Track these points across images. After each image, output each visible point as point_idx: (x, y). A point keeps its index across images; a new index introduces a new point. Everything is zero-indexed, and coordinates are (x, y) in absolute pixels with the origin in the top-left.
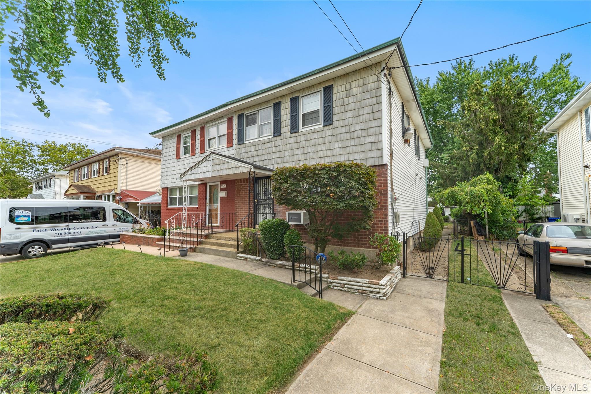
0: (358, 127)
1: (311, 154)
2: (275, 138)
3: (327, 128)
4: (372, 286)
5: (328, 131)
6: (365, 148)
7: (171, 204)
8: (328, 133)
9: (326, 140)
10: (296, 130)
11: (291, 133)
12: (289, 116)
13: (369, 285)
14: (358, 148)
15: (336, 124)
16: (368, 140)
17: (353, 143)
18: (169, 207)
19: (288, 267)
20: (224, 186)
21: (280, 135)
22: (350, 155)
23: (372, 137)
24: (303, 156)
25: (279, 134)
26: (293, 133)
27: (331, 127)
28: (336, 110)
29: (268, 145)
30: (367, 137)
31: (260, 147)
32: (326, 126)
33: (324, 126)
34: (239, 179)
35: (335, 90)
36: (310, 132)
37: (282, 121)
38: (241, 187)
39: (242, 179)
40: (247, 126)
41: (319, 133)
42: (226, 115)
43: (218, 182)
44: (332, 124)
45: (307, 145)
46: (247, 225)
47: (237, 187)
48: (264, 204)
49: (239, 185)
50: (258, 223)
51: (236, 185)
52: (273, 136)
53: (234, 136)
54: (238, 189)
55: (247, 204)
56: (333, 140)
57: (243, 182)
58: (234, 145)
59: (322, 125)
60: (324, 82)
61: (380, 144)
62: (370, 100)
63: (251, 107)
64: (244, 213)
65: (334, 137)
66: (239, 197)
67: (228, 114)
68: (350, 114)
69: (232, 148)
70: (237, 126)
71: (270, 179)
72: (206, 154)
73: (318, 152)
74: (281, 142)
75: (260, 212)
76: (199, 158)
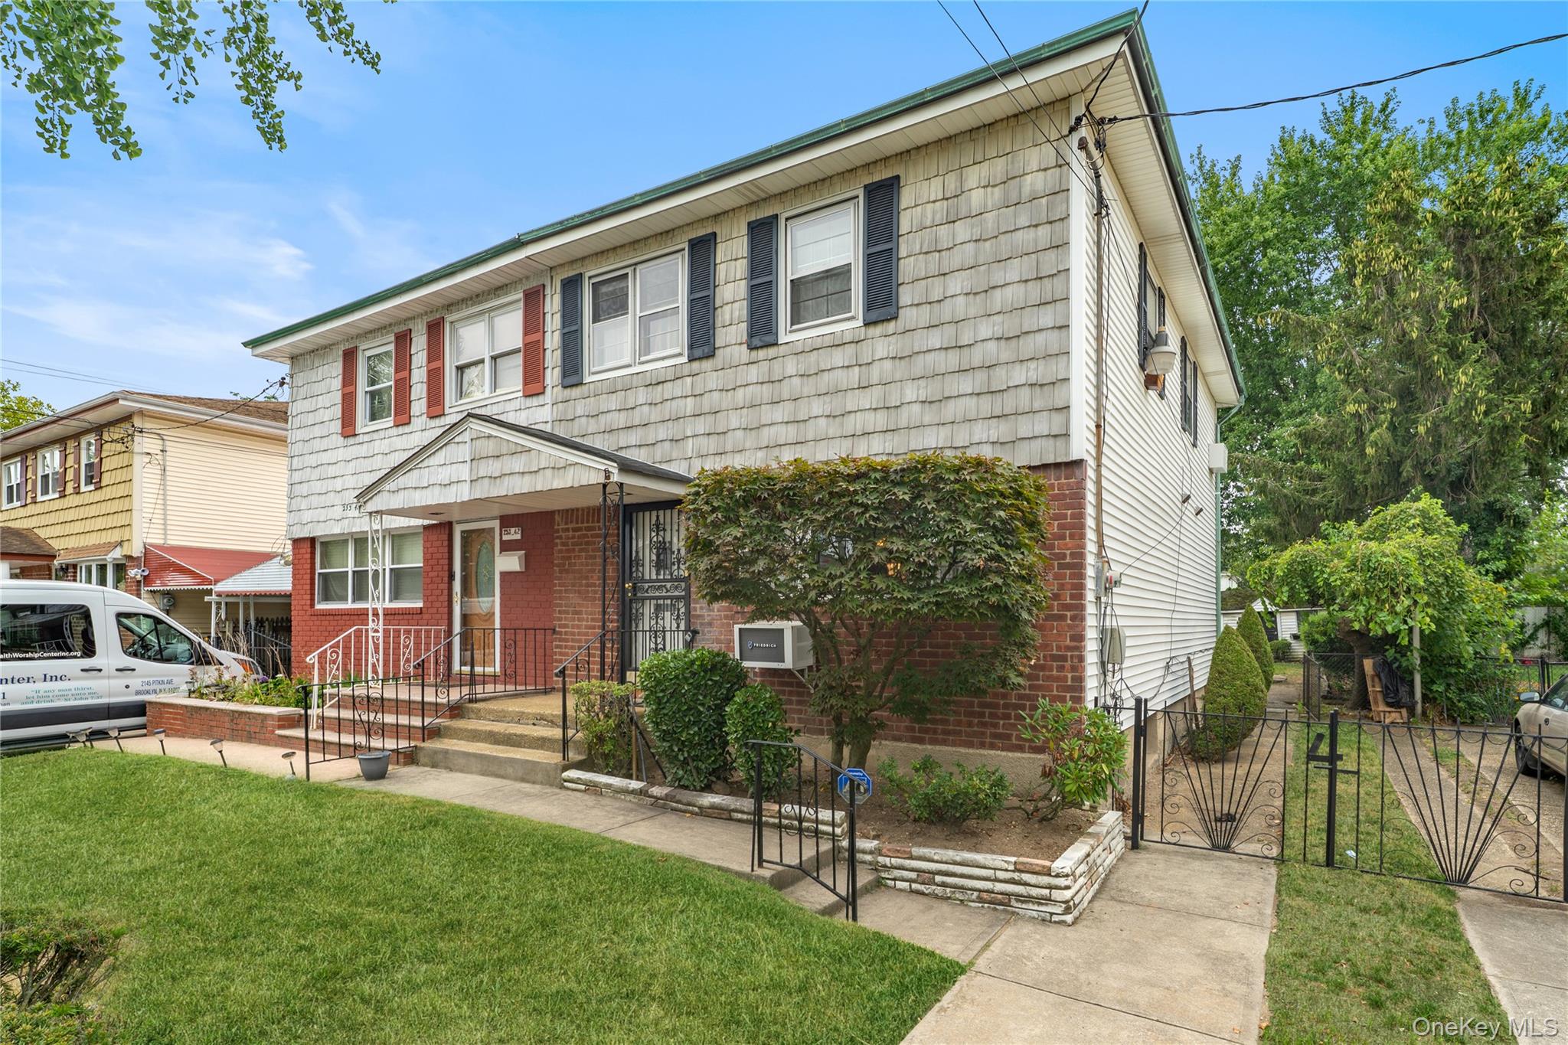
0: (985, 330)
1: (822, 421)
2: (696, 365)
3: (877, 330)
4: (1026, 877)
5: (882, 343)
6: (1009, 402)
7: (327, 597)
8: (882, 348)
9: (875, 374)
10: (769, 339)
11: (751, 348)
12: (742, 289)
13: (1016, 876)
14: (986, 405)
15: (908, 317)
16: (1019, 375)
17: (966, 384)
18: (318, 607)
19: (740, 816)
20: (514, 534)
21: (711, 355)
22: (955, 426)
23: (1033, 365)
24: (792, 428)
25: (707, 349)
26: (756, 348)
27: (891, 327)
28: (908, 267)
29: (668, 390)
30: (1018, 366)
31: (642, 396)
32: (875, 323)
33: (867, 324)
34: (567, 510)
35: (907, 197)
36: (818, 343)
37: (718, 303)
38: (573, 537)
39: (577, 509)
40: (594, 322)
41: (850, 349)
42: (521, 280)
43: (492, 518)
44: (895, 317)
45: (807, 391)
46: (598, 671)
47: (561, 538)
48: (657, 598)
49: (568, 529)
50: (634, 664)
51: (558, 531)
52: (685, 357)
53: (548, 358)
54: (564, 544)
55: (595, 599)
56: (897, 376)
57: (582, 522)
58: (547, 389)
59: (860, 321)
60: (868, 167)
61: (1060, 390)
62: (1029, 234)
63: (607, 251)
64: (586, 627)
65: (901, 364)
66: (568, 572)
67: (527, 278)
68: (958, 284)
69: (540, 400)
70: (558, 320)
71: (676, 513)
72: (448, 420)
73: (846, 418)
74: (714, 381)
75: (640, 624)
76: (424, 434)
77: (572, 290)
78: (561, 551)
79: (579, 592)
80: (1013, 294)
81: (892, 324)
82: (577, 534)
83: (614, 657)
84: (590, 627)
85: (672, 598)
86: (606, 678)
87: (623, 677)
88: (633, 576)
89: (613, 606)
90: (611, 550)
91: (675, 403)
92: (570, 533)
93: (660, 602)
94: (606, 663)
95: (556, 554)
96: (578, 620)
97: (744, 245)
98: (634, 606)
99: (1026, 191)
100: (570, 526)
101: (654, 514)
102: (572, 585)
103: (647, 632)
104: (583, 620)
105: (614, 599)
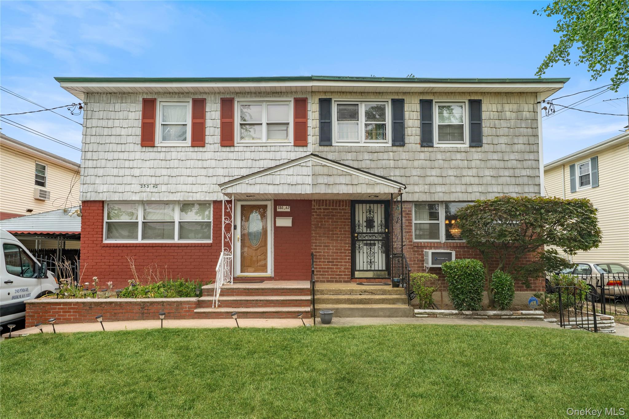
0: (512, 157)
1: (452, 178)
2: (395, 148)
3: (473, 150)
5: (476, 154)
6: (520, 181)
8: (476, 156)
9: (473, 164)
10: (430, 144)
11: (422, 146)
12: (418, 123)
13: (601, 321)
14: (513, 180)
15: (485, 147)
16: (524, 172)
17: (507, 173)
18: (105, 242)
19: (505, 317)
20: (286, 209)
21: (403, 145)
22: (503, 186)
23: (528, 170)
24: (440, 179)
25: (402, 143)
26: (424, 147)
27: (479, 149)
28: (485, 131)
29: (381, 156)
30: (523, 170)
31: (366, 156)
32: (473, 147)
33: (470, 147)
34: (320, 200)
35: (484, 107)
36: (451, 150)
37: (406, 126)
38: (324, 212)
39: (326, 200)
40: (338, 120)
41: (464, 154)
42: (291, 92)
43: (267, 200)
44: (481, 146)
45: (446, 166)
46: (340, 272)
47: (316, 212)
48: (370, 240)
49: (321, 209)
50: (357, 268)
51: (314, 209)
52: (390, 144)
53: (310, 131)
54: (318, 215)
55: (338, 240)
56: (482, 166)
57: (329, 206)
58: (309, 145)
59: (467, 145)
60: (470, 93)
61: (537, 179)
62: (525, 130)
63: (346, 92)
64: (332, 253)
65: (483, 162)
66: (320, 228)
67: (296, 92)
68: (503, 140)
69: (305, 149)
70: (317, 115)
71: (379, 205)
72: (236, 149)
73: (463, 178)
74: (404, 156)
75: (361, 251)
76: (216, 153)
77: (325, 104)
78: (315, 218)
79: (328, 237)
80: (520, 147)
82: (326, 211)
83: (349, 265)
84: (335, 253)
85: (378, 240)
86: (345, 275)
87: (353, 274)
88: (357, 230)
89: (348, 243)
90: (347, 219)
91: (384, 162)
92: (322, 211)
93: (372, 242)
94: (345, 269)
95: (312, 220)
96: (328, 249)
97: (417, 107)
98: (357, 243)
99: (524, 116)
100: (321, 207)
101: (368, 205)
102: (324, 234)
103: (365, 255)
104: (330, 249)
105: (349, 240)
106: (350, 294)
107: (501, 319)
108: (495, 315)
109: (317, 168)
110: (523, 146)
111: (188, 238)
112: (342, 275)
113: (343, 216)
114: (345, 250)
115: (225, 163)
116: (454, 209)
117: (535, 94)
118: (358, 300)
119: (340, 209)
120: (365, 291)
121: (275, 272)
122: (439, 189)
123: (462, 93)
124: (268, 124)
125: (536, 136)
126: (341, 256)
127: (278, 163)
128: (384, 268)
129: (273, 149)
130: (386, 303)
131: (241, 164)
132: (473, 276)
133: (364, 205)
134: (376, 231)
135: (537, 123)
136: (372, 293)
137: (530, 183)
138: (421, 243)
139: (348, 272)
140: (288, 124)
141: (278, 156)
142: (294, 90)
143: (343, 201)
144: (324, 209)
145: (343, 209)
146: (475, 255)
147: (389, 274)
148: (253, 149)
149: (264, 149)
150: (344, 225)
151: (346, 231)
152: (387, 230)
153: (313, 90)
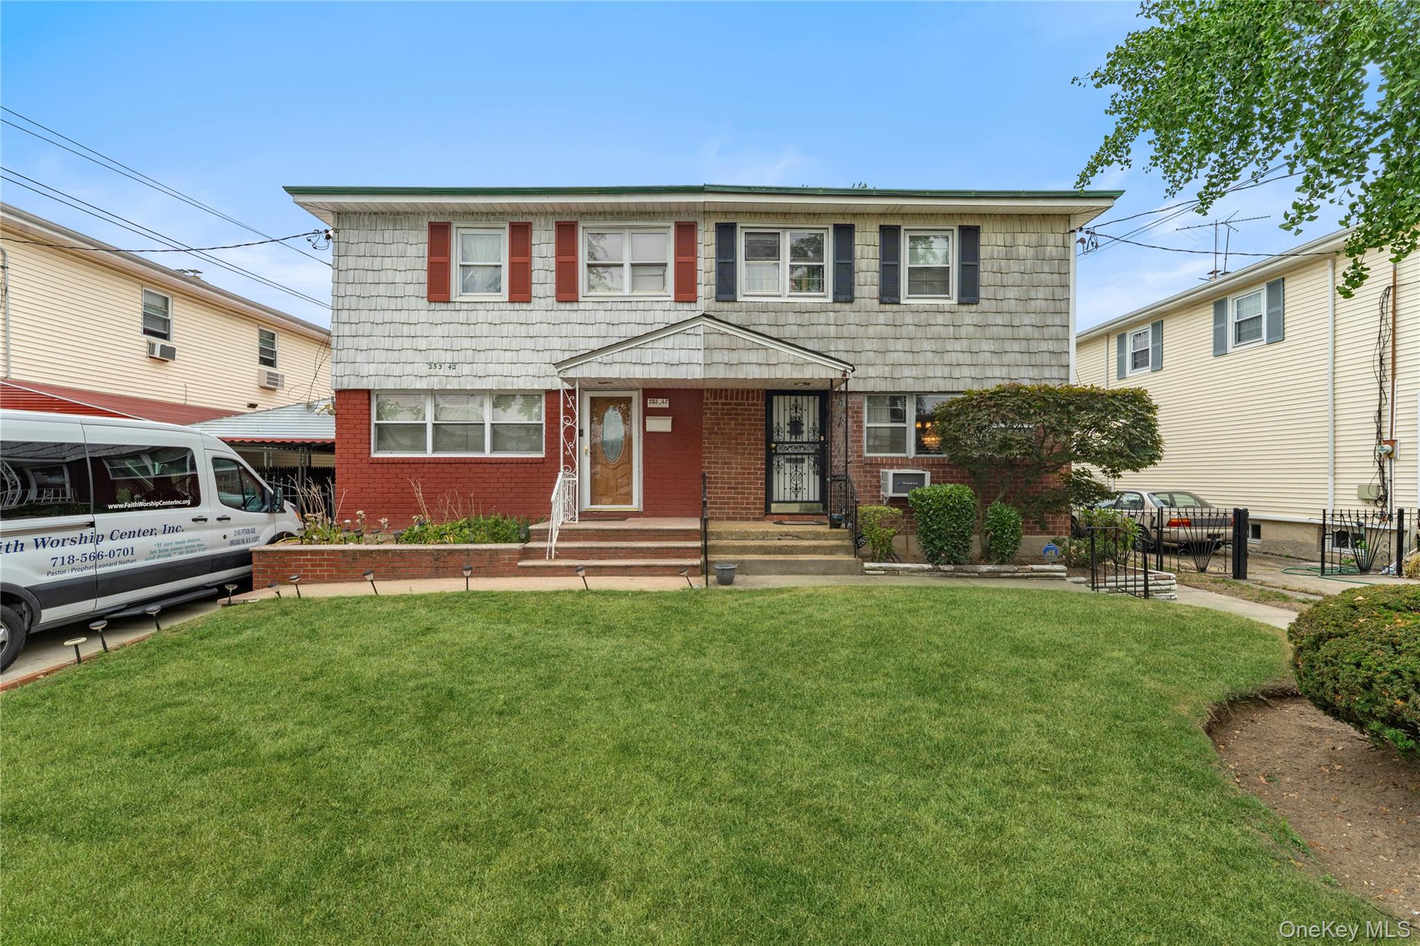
0: (1026, 320)
1: (930, 354)
2: (838, 306)
3: (965, 308)
4: (1160, 582)
5: (969, 316)
6: (1037, 359)
8: (969, 319)
9: (963, 332)
10: (894, 299)
11: (881, 302)
12: (875, 265)
14: (1026, 359)
15: (984, 305)
16: (1044, 346)
17: (1016, 346)
18: (374, 455)
20: (662, 403)
21: (851, 301)
22: (1010, 367)
23: (1051, 342)
24: (910, 356)
25: (849, 297)
26: (885, 303)
27: (974, 308)
28: (985, 277)
29: (815, 318)
30: (1043, 341)
31: (792, 318)
32: (963, 304)
33: (960, 303)
34: (716, 390)
35: (984, 239)
36: (928, 308)
37: (856, 269)
38: (723, 409)
39: (726, 390)
40: (746, 260)
41: (948, 316)
42: (671, 213)
43: (631, 389)
44: (977, 303)
45: (919, 335)
46: (747, 504)
47: (710, 409)
48: (796, 454)
49: (717, 404)
50: (775, 498)
51: (707, 404)
52: (830, 299)
53: (701, 277)
54: (713, 414)
55: (744, 454)
56: (977, 335)
57: (732, 399)
58: (699, 300)
59: (955, 301)
60: (961, 215)
61: (1064, 357)
62: (1049, 277)
63: (761, 213)
64: (736, 473)
65: (979, 329)
66: (717, 434)
67: (678, 213)
68: (1012, 293)
69: (693, 306)
70: (712, 251)
71: (811, 398)
72: (582, 306)
73: (945, 354)
74: (852, 318)
75: (782, 472)
76: (549, 313)
77: (725, 232)
78: (709, 419)
79: (729, 449)
80: (1040, 305)
81: (975, 306)
82: (726, 407)
83: (761, 494)
84: (740, 474)
85: (809, 454)
86: (755, 509)
87: (768, 508)
88: (775, 438)
89: (761, 459)
90: (759, 420)
91: (820, 328)
92: (720, 406)
93: (799, 457)
94: (755, 499)
95: (704, 421)
96: (728, 468)
97: (875, 238)
98: (776, 458)
99: (1048, 254)
100: (720, 401)
101: (793, 398)
102: (722, 443)
103: (788, 477)
104: (732, 468)
105: (762, 454)
106: (763, 539)
107: (999, 577)
108: (989, 572)
109: (712, 337)
110: (1044, 303)
111: (505, 450)
112: (750, 509)
113: (753, 415)
114: (755, 469)
115: (564, 330)
116: (930, 406)
117: (1067, 217)
118: (775, 547)
119: (748, 405)
120: (787, 534)
121: (644, 504)
122: (907, 372)
123: (949, 215)
124: (632, 265)
125: (1066, 286)
126: (749, 478)
127: (649, 329)
128: (817, 498)
129: (641, 306)
130: (820, 553)
131: (590, 331)
132: (958, 511)
133: (787, 397)
134: (805, 440)
135: (1069, 265)
136: (798, 537)
137: (1052, 363)
138: (876, 458)
139: (761, 504)
140: (665, 265)
141: (649, 317)
142: (674, 209)
143: (753, 391)
144: (722, 404)
145: (753, 405)
146: (962, 477)
147: (825, 508)
148: (608, 306)
149: (627, 306)
150: (755, 430)
151: (757, 439)
152: (822, 439)
153: (707, 209)
